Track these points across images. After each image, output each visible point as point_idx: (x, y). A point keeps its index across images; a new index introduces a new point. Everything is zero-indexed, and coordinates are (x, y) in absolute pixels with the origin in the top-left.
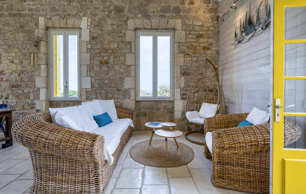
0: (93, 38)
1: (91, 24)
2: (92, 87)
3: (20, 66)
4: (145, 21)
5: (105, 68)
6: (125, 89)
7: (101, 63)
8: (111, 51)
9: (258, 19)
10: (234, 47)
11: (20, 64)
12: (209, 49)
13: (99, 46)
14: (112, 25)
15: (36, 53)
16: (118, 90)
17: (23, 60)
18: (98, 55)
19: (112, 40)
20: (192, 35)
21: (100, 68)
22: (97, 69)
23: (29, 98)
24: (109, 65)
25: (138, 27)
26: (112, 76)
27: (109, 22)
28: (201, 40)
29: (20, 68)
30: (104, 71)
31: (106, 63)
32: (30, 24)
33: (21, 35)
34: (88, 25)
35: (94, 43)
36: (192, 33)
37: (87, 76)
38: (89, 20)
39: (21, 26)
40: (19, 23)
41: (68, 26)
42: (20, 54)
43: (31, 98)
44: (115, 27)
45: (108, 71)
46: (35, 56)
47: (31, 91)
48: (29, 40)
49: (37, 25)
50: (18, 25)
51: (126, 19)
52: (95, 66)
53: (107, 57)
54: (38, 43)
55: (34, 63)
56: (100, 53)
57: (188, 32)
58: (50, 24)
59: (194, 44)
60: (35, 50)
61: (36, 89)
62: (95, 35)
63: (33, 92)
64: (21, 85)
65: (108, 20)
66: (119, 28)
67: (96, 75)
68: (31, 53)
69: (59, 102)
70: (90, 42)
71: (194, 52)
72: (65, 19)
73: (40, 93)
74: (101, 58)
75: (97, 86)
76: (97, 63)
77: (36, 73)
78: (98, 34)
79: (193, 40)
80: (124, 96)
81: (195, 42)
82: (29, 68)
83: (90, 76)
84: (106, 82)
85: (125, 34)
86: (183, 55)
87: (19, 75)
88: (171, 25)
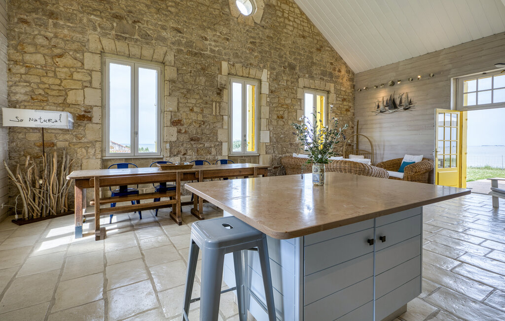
0: (271, 92)
1: (270, 77)
2: (270, 142)
3: (201, 116)
4: (311, 81)
5: (281, 123)
6: (296, 144)
7: (278, 117)
8: (286, 107)
9: (401, 102)
10: (375, 114)
11: (201, 113)
12: (349, 111)
13: (276, 100)
14: (287, 81)
15: (218, 102)
16: (291, 144)
17: (204, 109)
18: (276, 109)
19: (287, 95)
20: (340, 98)
21: (277, 122)
22: (275, 123)
23: (210, 153)
24: (284, 120)
25: (306, 86)
26: (286, 131)
27: (285, 78)
28: (345, 103)
29: (200, 118)
30: (280, 125)
31: (282, 118)
32: (213, 68)
33: (203, 79)
34: (268, 78)
35: (272, 96)
36: (340, 96)
37: (267, 130)
38: (269, 72)
39: (202, 69)
40: (200, 64)
41: (250, 76)
42: (200, 101)
43: (213, 154)
44: (289, 83)
45: (283, 125)
46: (218, 104)
47: (213, 146)
48: (210, 86)
49: (220, 70)
50: (199, 67)
51: (297, 77)
52: (273, 120)
53: (283, 112)
54: (221, 90)
55: (216, 113)
56: (276, 107)
57: (338, 95)
58: (233, 71)
59: (340, 106)
60: (217, 98)
61: (218, 143)
62: (273, 88)
63: (215, 146)
64: (202, 139)
65: (283, 75)
66: (292, 85)
67: (273, 129)
68: (212, 101)
69: (236, 158)
70: (269, 95)
71: (341, 113)
72: (248, 68)
73: (222, 148)
74: (278, 113)
75: (275, 140)
76: (275, 117)
77: (218, 125)
78: (275, 88)
79: (340, 103)
80: (296, 150)
81: (341, 104)
82: (210, 119)
83: (269, 130)
84: (282, 136)
85: (296, 91)
86: (334, 114)
87: (200, 126)
88: (327, 89)
